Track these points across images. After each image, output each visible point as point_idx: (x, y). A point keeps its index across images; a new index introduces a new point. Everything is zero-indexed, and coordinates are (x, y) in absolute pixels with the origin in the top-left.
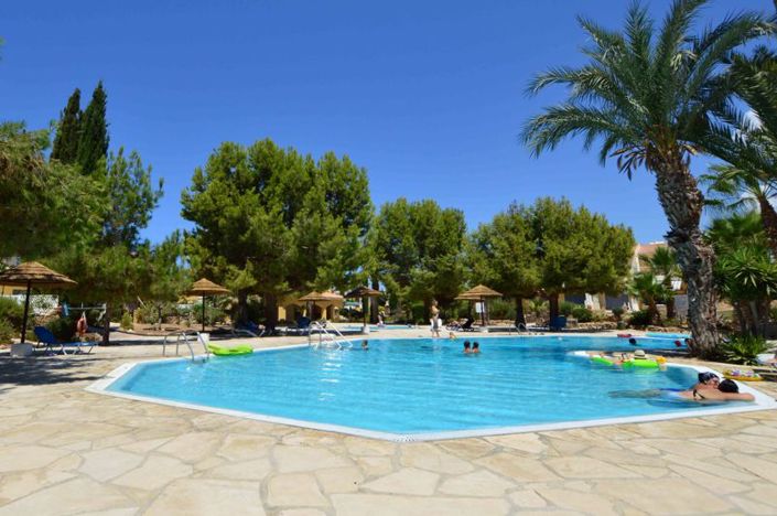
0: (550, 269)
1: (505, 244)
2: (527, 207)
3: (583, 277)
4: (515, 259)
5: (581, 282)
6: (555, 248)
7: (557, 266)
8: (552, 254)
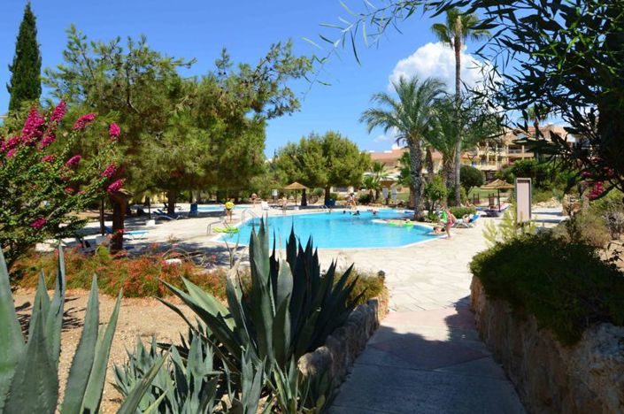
0: (334, 174)
1: (312, 159)
2: (320, 136)
3: (348, 179)
4: (317, 168)
5: (348, 181)
6: (337, 163)
7: (337, 172)
8: (336, 166)
